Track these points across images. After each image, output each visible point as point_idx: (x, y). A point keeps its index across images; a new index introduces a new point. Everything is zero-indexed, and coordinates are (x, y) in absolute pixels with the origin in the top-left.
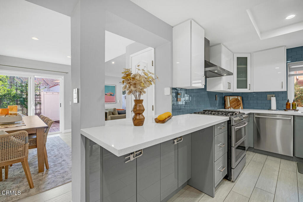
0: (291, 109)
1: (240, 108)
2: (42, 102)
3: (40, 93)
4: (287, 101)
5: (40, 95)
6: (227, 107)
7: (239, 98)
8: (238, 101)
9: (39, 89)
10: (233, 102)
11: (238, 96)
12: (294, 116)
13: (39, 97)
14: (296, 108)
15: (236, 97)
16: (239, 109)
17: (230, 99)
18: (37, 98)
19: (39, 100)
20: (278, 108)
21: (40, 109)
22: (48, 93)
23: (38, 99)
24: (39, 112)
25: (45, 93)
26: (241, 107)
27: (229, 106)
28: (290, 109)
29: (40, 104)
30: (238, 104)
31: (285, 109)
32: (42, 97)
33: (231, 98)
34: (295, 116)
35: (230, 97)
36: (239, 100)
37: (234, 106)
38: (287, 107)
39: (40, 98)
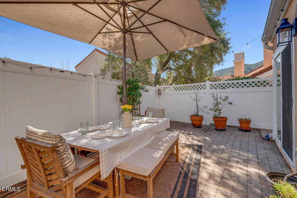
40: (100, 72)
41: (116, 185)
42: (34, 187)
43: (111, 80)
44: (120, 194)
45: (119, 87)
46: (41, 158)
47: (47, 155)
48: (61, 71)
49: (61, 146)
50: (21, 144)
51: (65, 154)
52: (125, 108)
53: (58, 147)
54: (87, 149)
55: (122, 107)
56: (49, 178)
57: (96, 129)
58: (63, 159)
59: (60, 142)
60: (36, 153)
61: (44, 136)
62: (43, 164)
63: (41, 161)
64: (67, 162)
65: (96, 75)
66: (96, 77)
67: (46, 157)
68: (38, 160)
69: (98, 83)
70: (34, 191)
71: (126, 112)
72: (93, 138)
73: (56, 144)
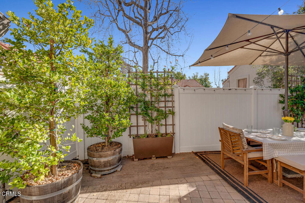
2: (176, 110)
3: (172, 90)
5: (172, 95)
9: (170, 83)
13: (170, 99)
18: (168, 101)
19: (164, 106)
21: (173, 125)
22: (186, 91)
23: (170, 104)
24: (171, 131)
25: (181, 91)
29: (173, 113)
32: (176, 98)
39: (173, 101)
40: (257, 76)
41: (275, 171)
42: (225, 151)
43: (271, 90)
44: (277, 179)
45: (281, 96)
46: (231, 138)
47: (234, 137)
48: (229, 90)
49: (242, 135)
50: (221, 130)
51: (243, 139)
52: (286, 120)
53: (240, 135)
54: (254, 140)
55: (283, 118)
56: (234, 148)
57: (257, 131)
58: (242, 141)
59: (242, 133)
60: (229, 136)
61: (233, 128)
62: (231, 141)
63: (231, 140)
64: (244, 143)
65: (255, 88)
66: (255, 89)
67: (233, 138)
68: (229, 139)
69: (257, 94)
70: (225, 153)
71: (287, 123)
72: (257, 136)
73: (240, 133)
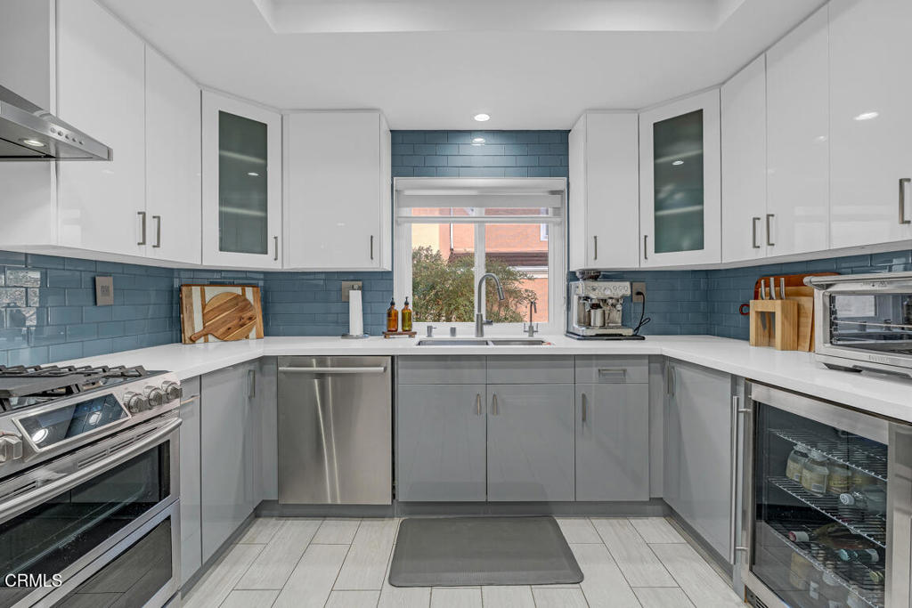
0: (400, 330)
1: (253, 334)
4: (389, 306)
6: (188, 334)
7: (250, 294)
8: (246, 306)
10: (220, 309)
11: (243, 286)
12: (393, 357)
14: (411, 326)
15: (238, 290)
16: (247, 337)
17: (207, 300)
20: (368, 331)
26: (254, 329)
27: (199, 327)
28: (397, 330)
30: (241, 318)
31: (385, 330)
33: (211, 292)
34: (398, 356)
35: (207, 289)
36: (246, 300)
37: (222, 330)
38: (393, 323)
